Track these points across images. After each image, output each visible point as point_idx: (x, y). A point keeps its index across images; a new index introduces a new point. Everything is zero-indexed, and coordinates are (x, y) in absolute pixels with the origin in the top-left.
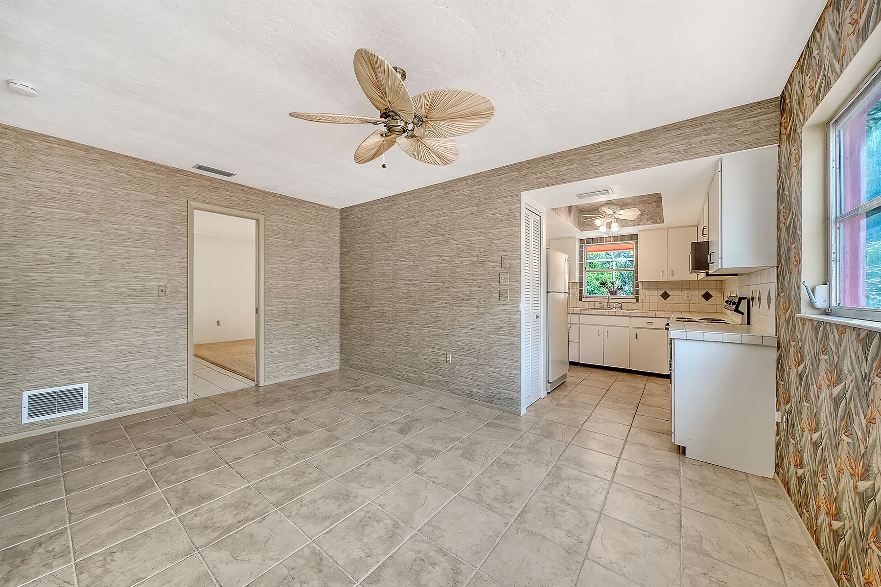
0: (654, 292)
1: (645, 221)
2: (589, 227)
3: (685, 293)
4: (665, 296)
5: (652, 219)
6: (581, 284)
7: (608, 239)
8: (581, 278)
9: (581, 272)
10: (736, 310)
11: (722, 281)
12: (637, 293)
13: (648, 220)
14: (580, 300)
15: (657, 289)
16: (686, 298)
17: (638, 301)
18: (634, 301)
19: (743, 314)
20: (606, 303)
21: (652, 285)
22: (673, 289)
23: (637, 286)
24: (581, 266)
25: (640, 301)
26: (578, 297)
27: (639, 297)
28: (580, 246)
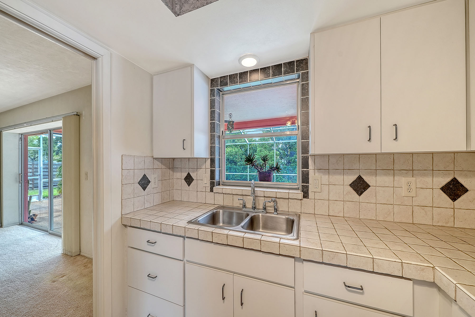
0: (338, 178)
3: (403, 181)
6: (213, 161)
7: (254, 75)
8: (212, 151)
9: (213, 138)
12: (305, 178)
14: (212, 190)
15: (344, 171)
16: (405, 193)
17: (306, 195)
18: (300, 194)
22: (375, 172)
23: (305, 164)
25: (311, 194)
26: (208, 185)
27: (307, 187)
28: (211, 90)
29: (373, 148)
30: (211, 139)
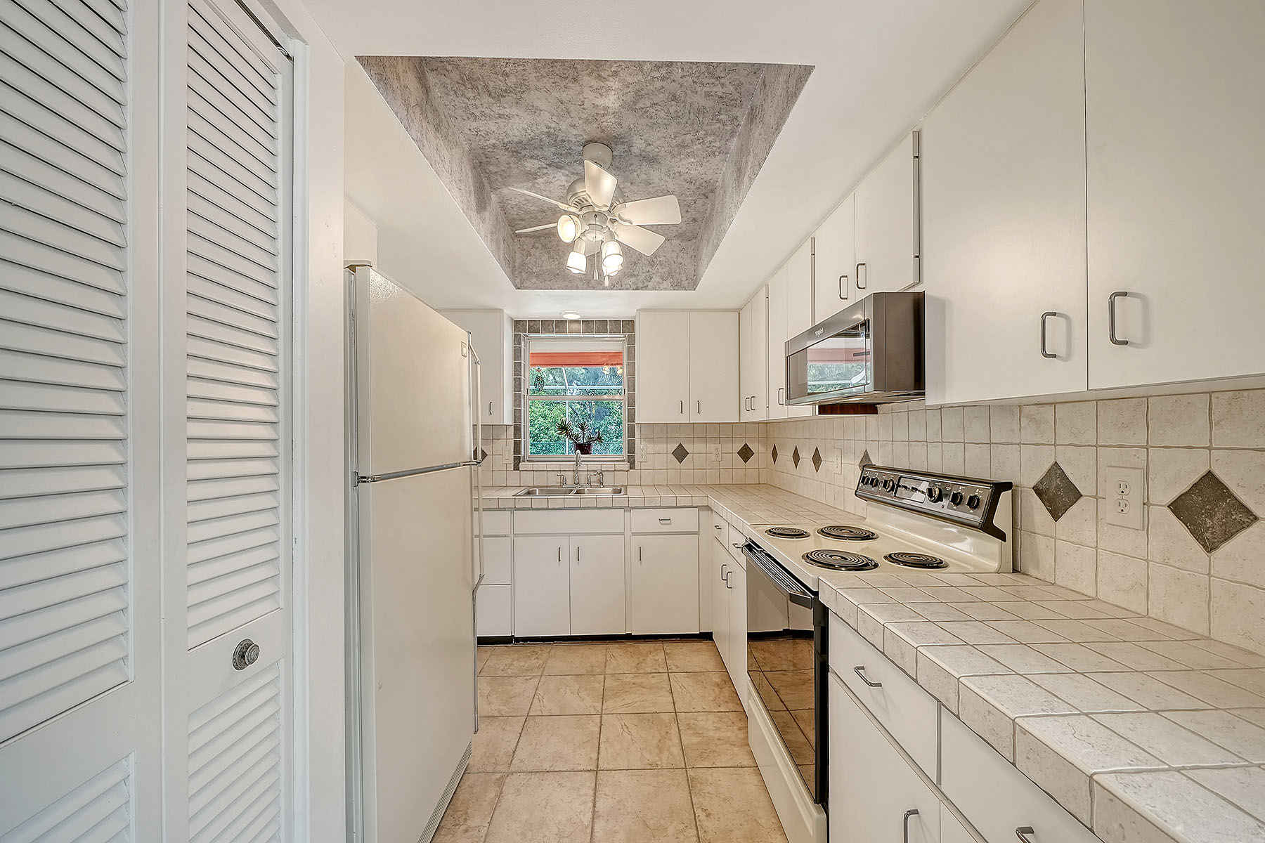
0: (661, 447)
1: (658, 279)
2: (534, 280)
3: (712, 447)
4: (680, 454)
5: (672, 278)
6: (517, 429)
7: (575, 326)
8: (517, 415)
9: (517, 399)
10: (988, 527)
11: (767, 423)
12: (632, 449)
13: (664, 279)
14: (516, 467)
15: (667, 439)
16: (714, 458)
17: (632, 466)
18: (626, 466)
19: (1001, 535)
20: (572, 473)
21: (659, 432)
22: (692, 440)
23: (632, 433)
24: (517, 385)
25: (637, 465)
26: (512, 461)
27: (634, 457)
28: (515, 336)
29: (683, 419)
30: (515, 401)
